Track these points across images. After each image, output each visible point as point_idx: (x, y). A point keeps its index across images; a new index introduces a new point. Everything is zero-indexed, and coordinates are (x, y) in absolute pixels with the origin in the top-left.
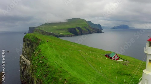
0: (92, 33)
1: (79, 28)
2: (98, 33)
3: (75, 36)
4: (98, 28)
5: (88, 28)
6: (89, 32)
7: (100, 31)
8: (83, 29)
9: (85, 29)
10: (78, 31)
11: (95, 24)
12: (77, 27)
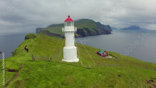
0: (101, 34)
1: (87, 29)
2: (107, 34)
3: (82, 37)
4: (107, 29)
5: (96, 29)
6: (98, 34)
7: (109, 32)
8: (91, 30)
9: (94, 31)
10: (86, 32)
11: (104, 25)
12: (85, 28)
